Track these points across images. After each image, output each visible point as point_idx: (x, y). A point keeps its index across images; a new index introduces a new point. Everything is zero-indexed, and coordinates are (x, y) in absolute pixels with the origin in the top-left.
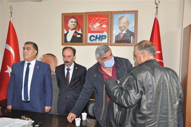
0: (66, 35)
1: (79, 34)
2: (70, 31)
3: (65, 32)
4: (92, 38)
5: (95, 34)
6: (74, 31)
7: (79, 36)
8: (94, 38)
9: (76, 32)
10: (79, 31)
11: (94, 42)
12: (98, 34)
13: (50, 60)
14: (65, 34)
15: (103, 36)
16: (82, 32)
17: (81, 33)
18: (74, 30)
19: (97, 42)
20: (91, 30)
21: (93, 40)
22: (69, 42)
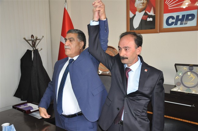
1: (150, 16)
2: (137, 13)
3: (131, 15)
4: (171, 21)
5: (175, 15)
6: (143, 13)
7: (151, 19)
8: (174, 21)
9: (146, 14)
10: (150, 12)
11: (173, 26)
12: (180, 14)
14: (130, 18)
15: (188, 16)
16: (155, 13)
17: (153, 14)
18: (143, 11)
19: (179, 25)
20: (169, 9)
21: (172, 23)
22: (136, 29)
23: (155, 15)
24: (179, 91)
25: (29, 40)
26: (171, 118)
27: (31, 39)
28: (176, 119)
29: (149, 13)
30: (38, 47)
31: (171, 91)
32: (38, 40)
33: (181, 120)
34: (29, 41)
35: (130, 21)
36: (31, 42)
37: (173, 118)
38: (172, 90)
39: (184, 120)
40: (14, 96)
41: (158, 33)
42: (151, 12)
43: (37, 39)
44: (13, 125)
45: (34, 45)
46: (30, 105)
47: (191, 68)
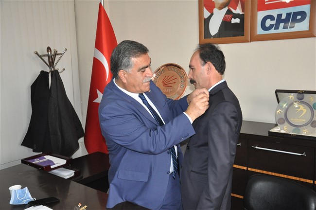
0: (207, 21)
1: (236, 16)
2: (215, 10)
3: (206, 14)
4: (269, 23)
5: (275, 13)
6: (225, 10)
7: (237, 21)
8: (274, 22)
9: (229, 12)
10: (235, 9)
11: (272, 31)
12: (284, 12)
13: (173, 78)
14: (205, 19)
15: (296, 14)
16: (243, 11)
17: (241, 13)
18: (225, 7)
19: (281, 30)
20: (266, 3)
21: (271, 26)
22: (214, 36)
23: (244, 14)
24: (282, 131)
25: (44, 56)
26: (270, 173)
27: (46, 53)
28: (277, 175)
29: (234, 11)
30: (58, 67)
31: (269, 132)
32: (58, 54)
33: (286, 176)
34: (43, 58)
35: (205, 23)
36: (46, 59)
37: (273, 174)
38: (272, 131)
39: (290, 177)
40: (21, 145)
41: (249, 42)
42: (238, 8)
43: (56, 54)
44: (27, 187)
45: (51, 64)
46: (48, 157)
47: (300, 96)
